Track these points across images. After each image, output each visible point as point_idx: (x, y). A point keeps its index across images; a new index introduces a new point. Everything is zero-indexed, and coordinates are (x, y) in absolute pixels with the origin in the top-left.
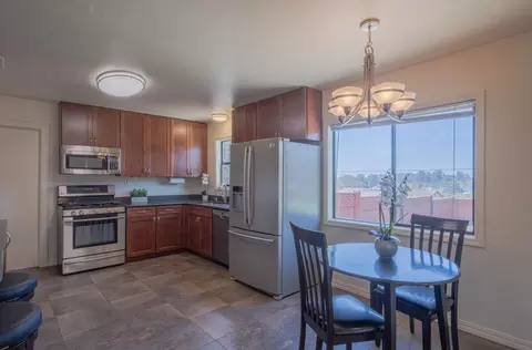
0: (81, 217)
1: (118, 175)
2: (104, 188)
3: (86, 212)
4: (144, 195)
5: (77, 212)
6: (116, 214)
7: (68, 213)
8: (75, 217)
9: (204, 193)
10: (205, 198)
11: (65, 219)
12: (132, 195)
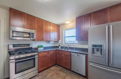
0: (19, 59)
1: (34, 40)
2: (29, 45)
3: (22, 56)
4: (42, 47)
5: (17, 57)
6: (34, 56)
7: (12, 57)
8: (16, 59)
9: (59, 46)
10: (60, 47)
11: (11, 61)
12: (38, 47)
